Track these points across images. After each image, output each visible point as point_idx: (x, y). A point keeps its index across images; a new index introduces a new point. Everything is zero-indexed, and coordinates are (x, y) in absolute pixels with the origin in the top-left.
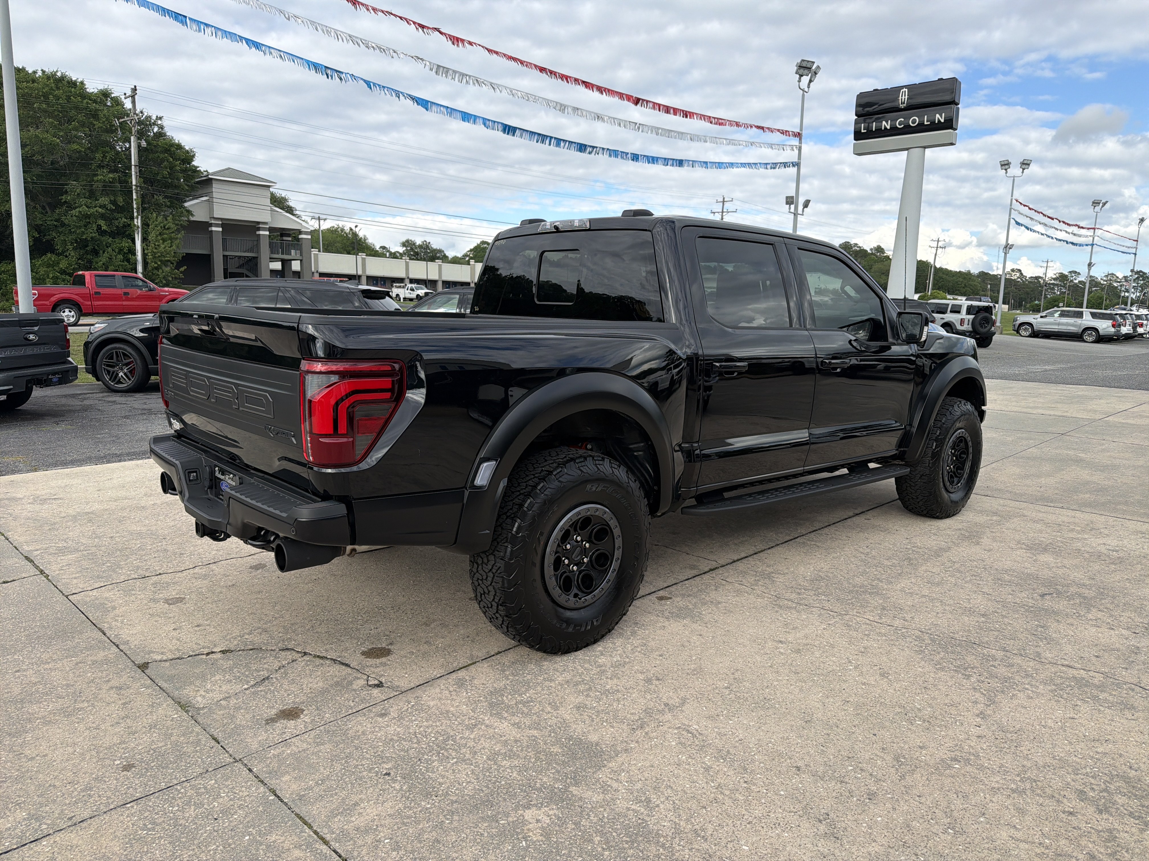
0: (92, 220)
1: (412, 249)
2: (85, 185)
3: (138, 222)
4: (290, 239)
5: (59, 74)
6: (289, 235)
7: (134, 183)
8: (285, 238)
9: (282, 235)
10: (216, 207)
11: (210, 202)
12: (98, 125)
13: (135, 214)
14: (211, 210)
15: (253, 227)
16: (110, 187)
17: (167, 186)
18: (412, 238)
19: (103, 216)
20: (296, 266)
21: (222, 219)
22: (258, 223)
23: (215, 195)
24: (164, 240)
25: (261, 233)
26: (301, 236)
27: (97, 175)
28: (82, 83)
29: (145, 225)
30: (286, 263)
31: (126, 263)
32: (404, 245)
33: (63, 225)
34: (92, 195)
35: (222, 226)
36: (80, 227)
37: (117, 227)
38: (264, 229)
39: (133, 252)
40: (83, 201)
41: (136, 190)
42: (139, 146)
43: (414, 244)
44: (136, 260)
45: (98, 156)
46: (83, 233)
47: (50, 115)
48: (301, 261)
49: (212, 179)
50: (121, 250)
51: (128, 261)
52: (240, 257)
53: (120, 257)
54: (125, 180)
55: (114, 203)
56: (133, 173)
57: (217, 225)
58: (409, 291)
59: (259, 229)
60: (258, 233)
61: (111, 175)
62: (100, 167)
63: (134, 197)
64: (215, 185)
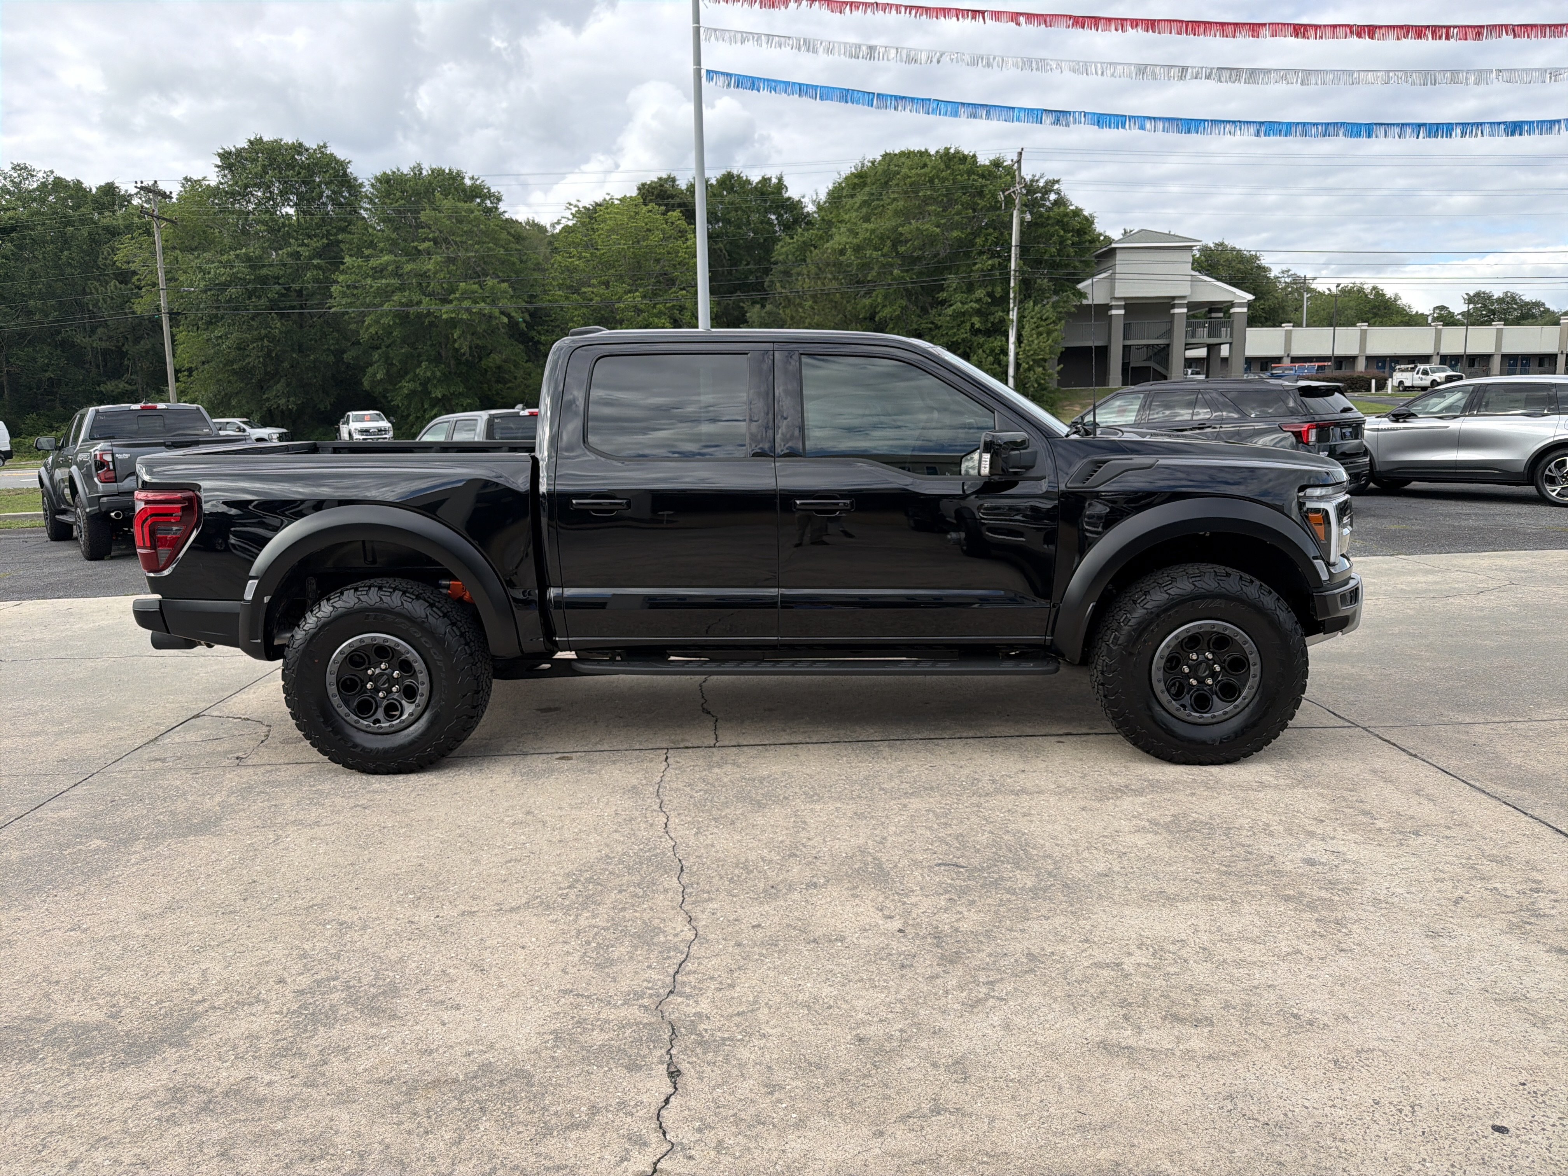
0: (967, 317)
1: (1485, 306)
2: (964, 278)
3: (1013, 315)
4: (1221, 315)
5: (952, 151)
6: (1219, 310)
7: (1013, 267)
8: (1214, 315)
9: (1211, 311)
10: (1118, 284)
11: (1112, 279)
12: (982, 203)
13: (1011, 305)
14: (1112, 288)
15: (1165, 305)
16: (990, 275)
17: (1054, 265)
18: (1486, 289)
19: (978, 312)
20: (1225, 351)
21: (1125, 299)
22: (1174, 298)
23: (1118, 269)
24: (1040, 334)
25: (1176, 311)
26: (1233, 310)
27: (975, 264)
28: (974, 156)
29: (1021, 318)
30: (1212, 348)
31: (996, 366)
32: (1470, 300)
33: (938, 327)
34: (970, 288)
35: (1125, 307)
36: (953, 327)
37: (993, 323)
38: (1181, 306)
39: (1005, 353)
40: (958, 296)
41: (1015, 276)
42: (1022, 221)
43: (1490, 297)
44: (1008, 362)
45: (979, 241)
46: (955, 334)
47: (935, 201)
48: (1231, 344)
49: (1115, 249)
50: (992, 351)
51: (999, 364)
52: (1148, 346)
53: (991, 359)
54: (1004, 266)
55: (990, 295)
56: (1013, 256)
57: (1118, 307)
58: (1420, 375)
59: (1174, 306)
60: (1172, 311)
61: (990, 262)
62: (981, 253)
63: (1012, 284)
64: (1119, 256)
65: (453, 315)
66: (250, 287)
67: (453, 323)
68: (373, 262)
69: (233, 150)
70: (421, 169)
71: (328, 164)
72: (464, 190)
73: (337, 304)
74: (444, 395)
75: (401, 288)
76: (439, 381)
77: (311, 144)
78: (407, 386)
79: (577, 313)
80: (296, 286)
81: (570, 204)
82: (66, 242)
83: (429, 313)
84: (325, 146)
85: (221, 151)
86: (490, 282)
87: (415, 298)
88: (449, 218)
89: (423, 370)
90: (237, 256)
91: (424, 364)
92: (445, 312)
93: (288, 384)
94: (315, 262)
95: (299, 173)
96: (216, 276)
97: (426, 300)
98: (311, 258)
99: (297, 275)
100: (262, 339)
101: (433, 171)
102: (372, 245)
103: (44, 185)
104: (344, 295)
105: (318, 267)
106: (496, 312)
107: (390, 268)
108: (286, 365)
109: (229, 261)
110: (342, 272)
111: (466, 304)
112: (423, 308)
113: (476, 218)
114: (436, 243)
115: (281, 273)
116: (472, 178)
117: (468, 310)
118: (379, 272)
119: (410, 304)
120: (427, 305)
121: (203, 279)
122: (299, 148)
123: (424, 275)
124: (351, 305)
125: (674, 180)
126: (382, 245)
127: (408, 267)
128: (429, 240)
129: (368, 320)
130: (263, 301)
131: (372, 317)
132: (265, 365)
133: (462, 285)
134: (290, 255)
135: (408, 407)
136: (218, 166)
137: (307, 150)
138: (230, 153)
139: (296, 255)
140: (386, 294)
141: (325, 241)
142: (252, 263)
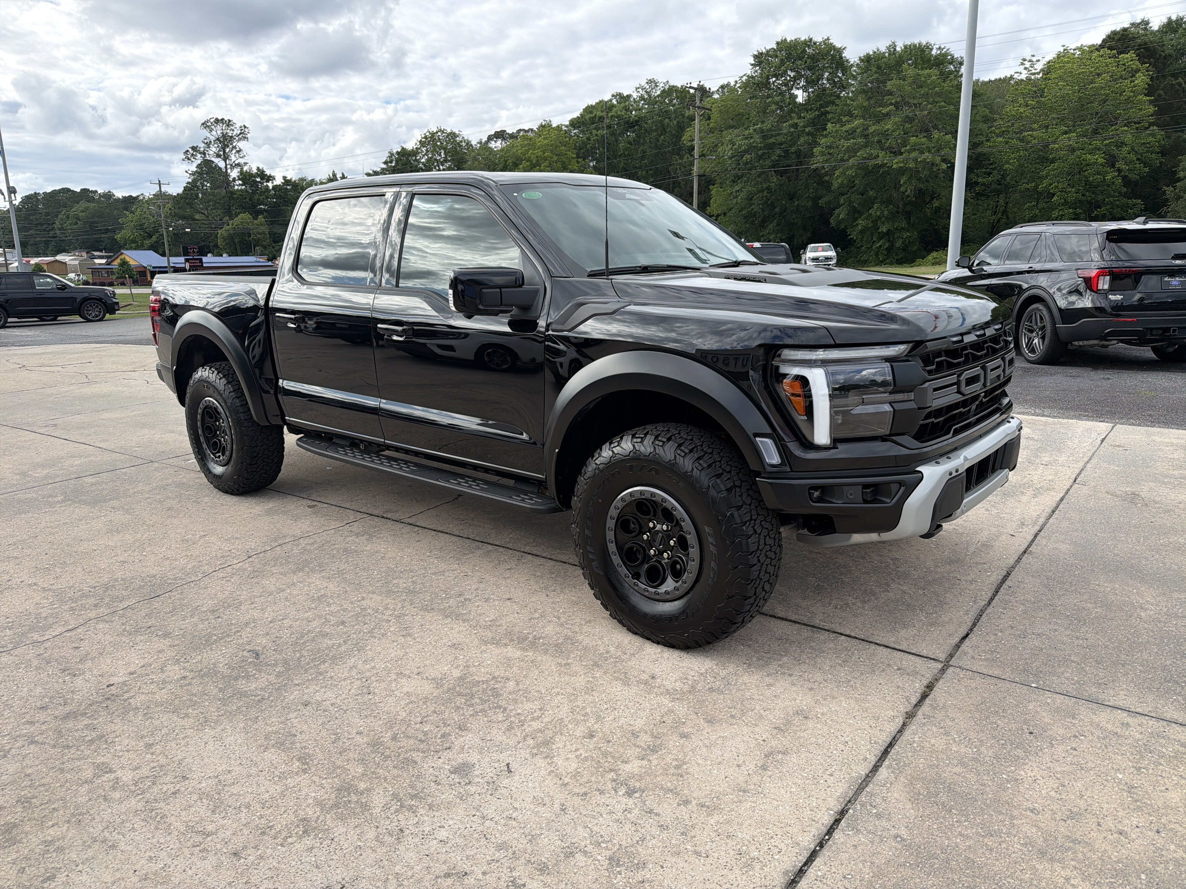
65: (901, 165)
66: (760, 152)
67: (902, 171)
68: (847, 127)
69: (764, 51)
70: (895, 46)
71: (829, 52)
72: (929, 60)
73: (817, 161)
74: (889, 230)
75: (865, 146)
76: (887, 218)
77: (818, 38)
78: (861, 223)
79: (1013, 156)
80: (793, 149)
81: (1024, 60)
82: (664, 130)
83: (883, 165)
84: (828, 39)
85: (756, 53)
86: (936, 135)
87: (874, 152)
88: (910, 85)
89: (875, 211)
90: (755, 130)
91: (875, 206)
92: (896, 163)
93: (778, 225)
94: (807, 130)
95: (806, 62)
96: (740, 146)
97: (882, 154)
98: (805, 127)
99: (794, 142)
100: (763, 191)
101: (905, 47)
102: (850, 114)
103: (663, 92)
104: (822, 154)
105: (808, 134)
106: (938, 159)
107: (858, 130)
108: (777, 210)
109: (750, 134)
110: (826, 136)
111: (914, 155)
112: (879, 161)
113: (933, 82)
114: (897, 108)
115: (783, 140)
116: (940, 48)
117: (915, 160)
118: (851, 134)
119: (870, 157)
120: (883, 158)
121: (731, 149)
122: (809, 43)
123: (886, 134)
124: (827, 161)
125: (1147, 23)
126: (856, 112)
127: (872, 129)
128: (891, 104)
129: (837, 173)
130: (768, 162)
131: (841, 170)
132: (763, 210)
133: (913, 139)
134: (792, 126)
135: (861, 241)
136: (752, 65)
137: (815, 43)
138: (762, 54)
139: (795, 126)
140: (852, 151)
141: (817, 113)
142: (764, 135)
